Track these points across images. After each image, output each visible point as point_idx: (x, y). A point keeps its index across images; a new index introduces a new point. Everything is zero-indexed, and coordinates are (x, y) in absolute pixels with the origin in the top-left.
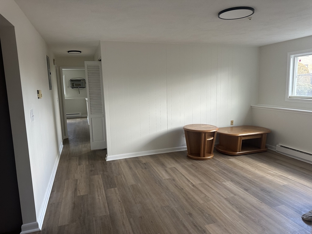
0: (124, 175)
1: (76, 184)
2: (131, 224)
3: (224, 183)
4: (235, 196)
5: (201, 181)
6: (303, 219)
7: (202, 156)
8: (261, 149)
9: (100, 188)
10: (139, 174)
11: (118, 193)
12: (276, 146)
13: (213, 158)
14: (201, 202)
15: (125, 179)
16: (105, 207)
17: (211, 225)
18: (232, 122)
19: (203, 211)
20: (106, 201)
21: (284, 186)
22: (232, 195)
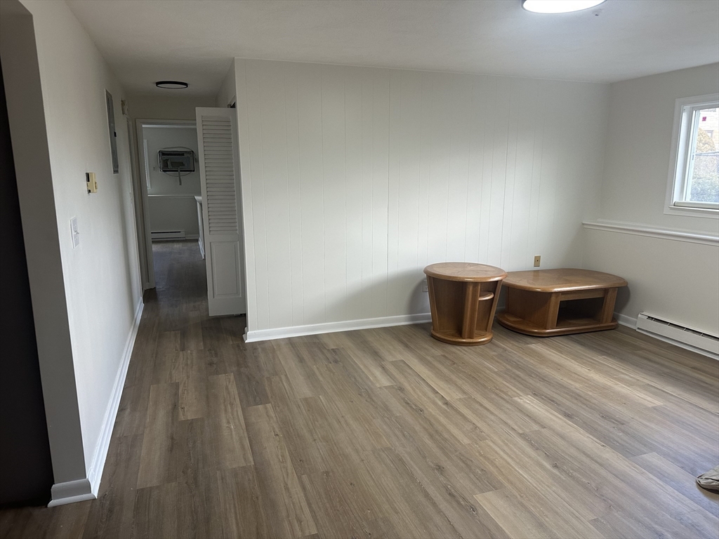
0: (286, 375)
1: (176, 394)
2: (304, 488)
3: (516, 399)
4: (543, 430)
5: (464, 393)
6: (699, 485)
7: (466, 336)
8: (602, 323)
9: (232, 404)
10: (321, 374)
11: (273, 415)
12: (637, 317)
13: (490, 341)
14: (466, 441)
15: (289, 384)
16: (243, 447)
17: (489, 495)
18: (537, 260)
19: (469, 462)
20: (246, 435)
21: (655, 408)
22: (536, 427)
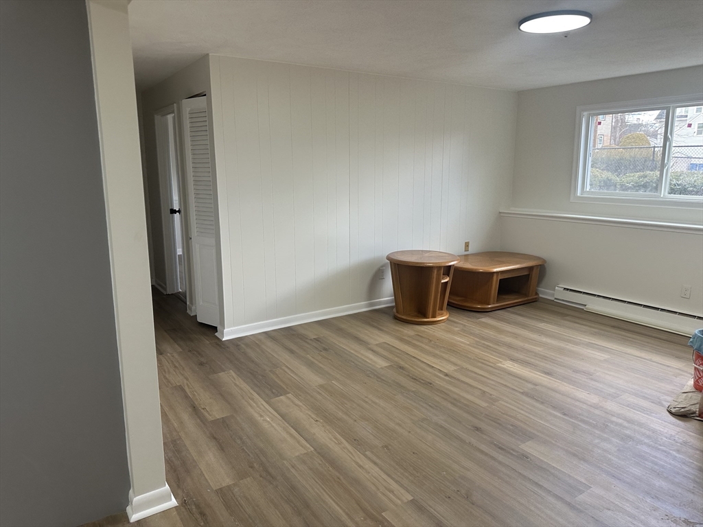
0: (287, 367)
1: (187, 397)
2: (375, 463)
3: (500, 365)
4: (537, 387)
5: (455, 364)
7: (430, 316)
10: (320, 362)
11: (301, 404)
12: (554, 290)
14: (484, 404)
15: (296, 374)
16: (291, 435)
17: (529, 443)
18: (467, 245)
19: (499, 422)
20: (287, 425)
22: (530, 386)
